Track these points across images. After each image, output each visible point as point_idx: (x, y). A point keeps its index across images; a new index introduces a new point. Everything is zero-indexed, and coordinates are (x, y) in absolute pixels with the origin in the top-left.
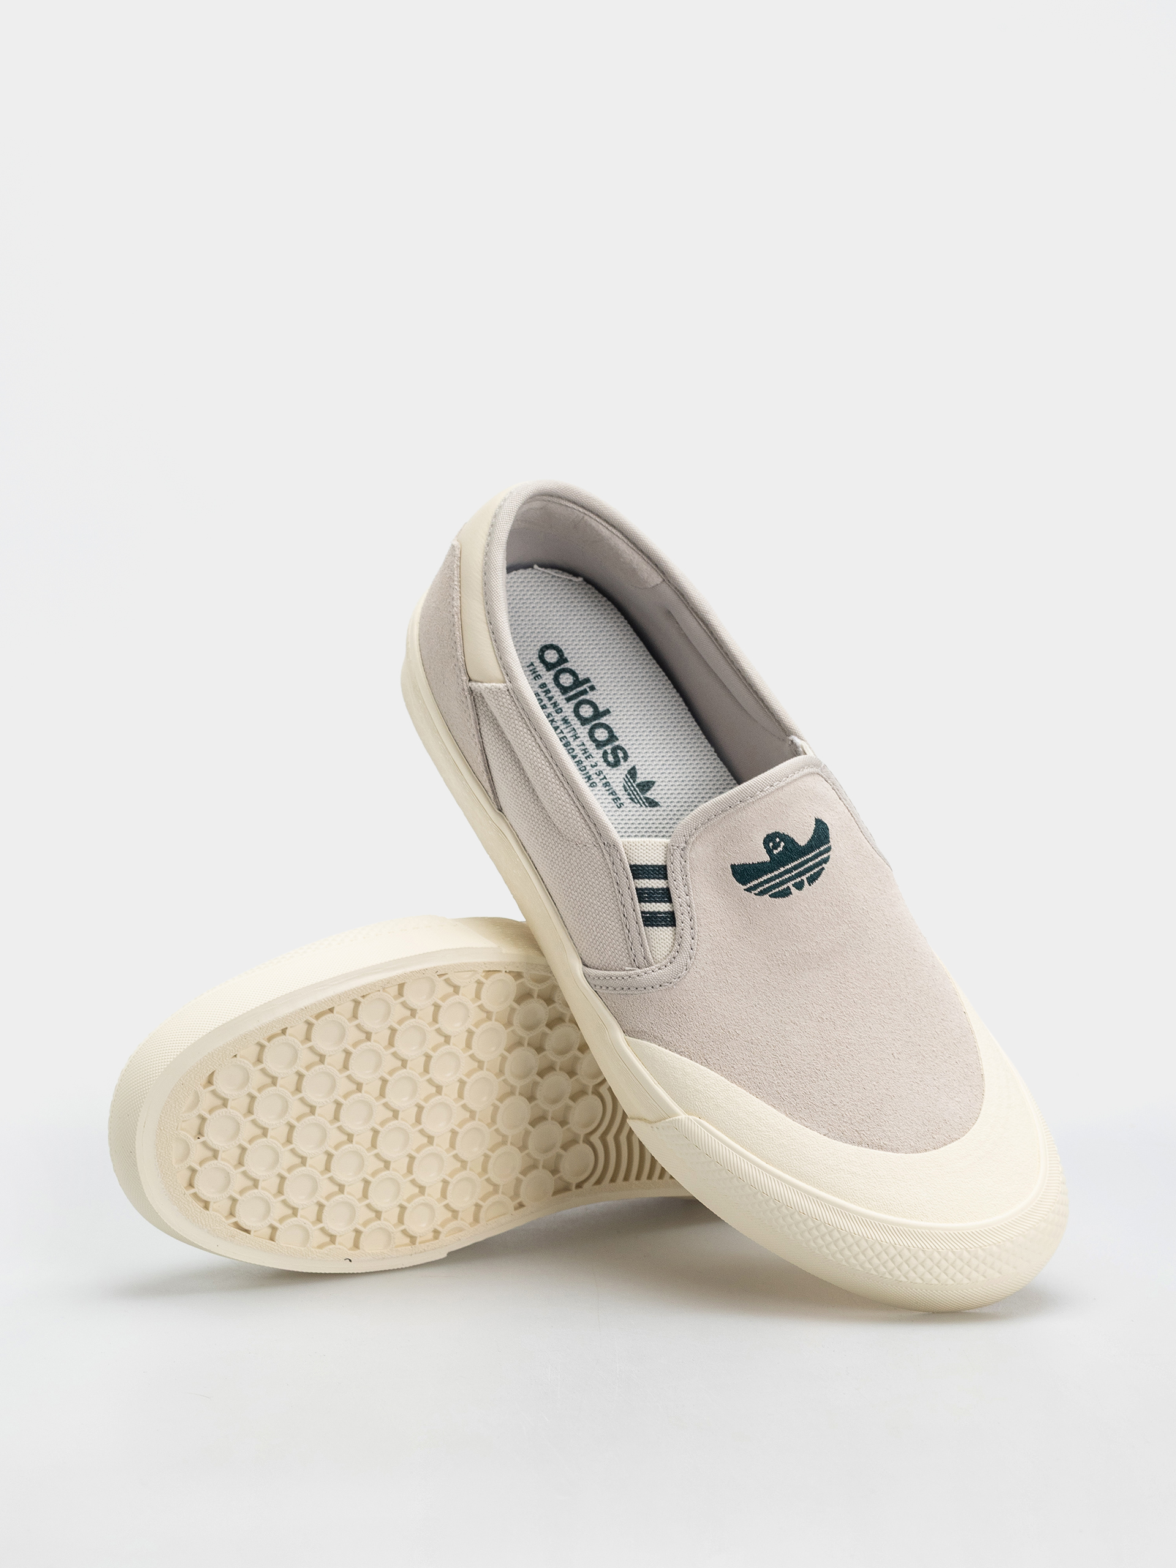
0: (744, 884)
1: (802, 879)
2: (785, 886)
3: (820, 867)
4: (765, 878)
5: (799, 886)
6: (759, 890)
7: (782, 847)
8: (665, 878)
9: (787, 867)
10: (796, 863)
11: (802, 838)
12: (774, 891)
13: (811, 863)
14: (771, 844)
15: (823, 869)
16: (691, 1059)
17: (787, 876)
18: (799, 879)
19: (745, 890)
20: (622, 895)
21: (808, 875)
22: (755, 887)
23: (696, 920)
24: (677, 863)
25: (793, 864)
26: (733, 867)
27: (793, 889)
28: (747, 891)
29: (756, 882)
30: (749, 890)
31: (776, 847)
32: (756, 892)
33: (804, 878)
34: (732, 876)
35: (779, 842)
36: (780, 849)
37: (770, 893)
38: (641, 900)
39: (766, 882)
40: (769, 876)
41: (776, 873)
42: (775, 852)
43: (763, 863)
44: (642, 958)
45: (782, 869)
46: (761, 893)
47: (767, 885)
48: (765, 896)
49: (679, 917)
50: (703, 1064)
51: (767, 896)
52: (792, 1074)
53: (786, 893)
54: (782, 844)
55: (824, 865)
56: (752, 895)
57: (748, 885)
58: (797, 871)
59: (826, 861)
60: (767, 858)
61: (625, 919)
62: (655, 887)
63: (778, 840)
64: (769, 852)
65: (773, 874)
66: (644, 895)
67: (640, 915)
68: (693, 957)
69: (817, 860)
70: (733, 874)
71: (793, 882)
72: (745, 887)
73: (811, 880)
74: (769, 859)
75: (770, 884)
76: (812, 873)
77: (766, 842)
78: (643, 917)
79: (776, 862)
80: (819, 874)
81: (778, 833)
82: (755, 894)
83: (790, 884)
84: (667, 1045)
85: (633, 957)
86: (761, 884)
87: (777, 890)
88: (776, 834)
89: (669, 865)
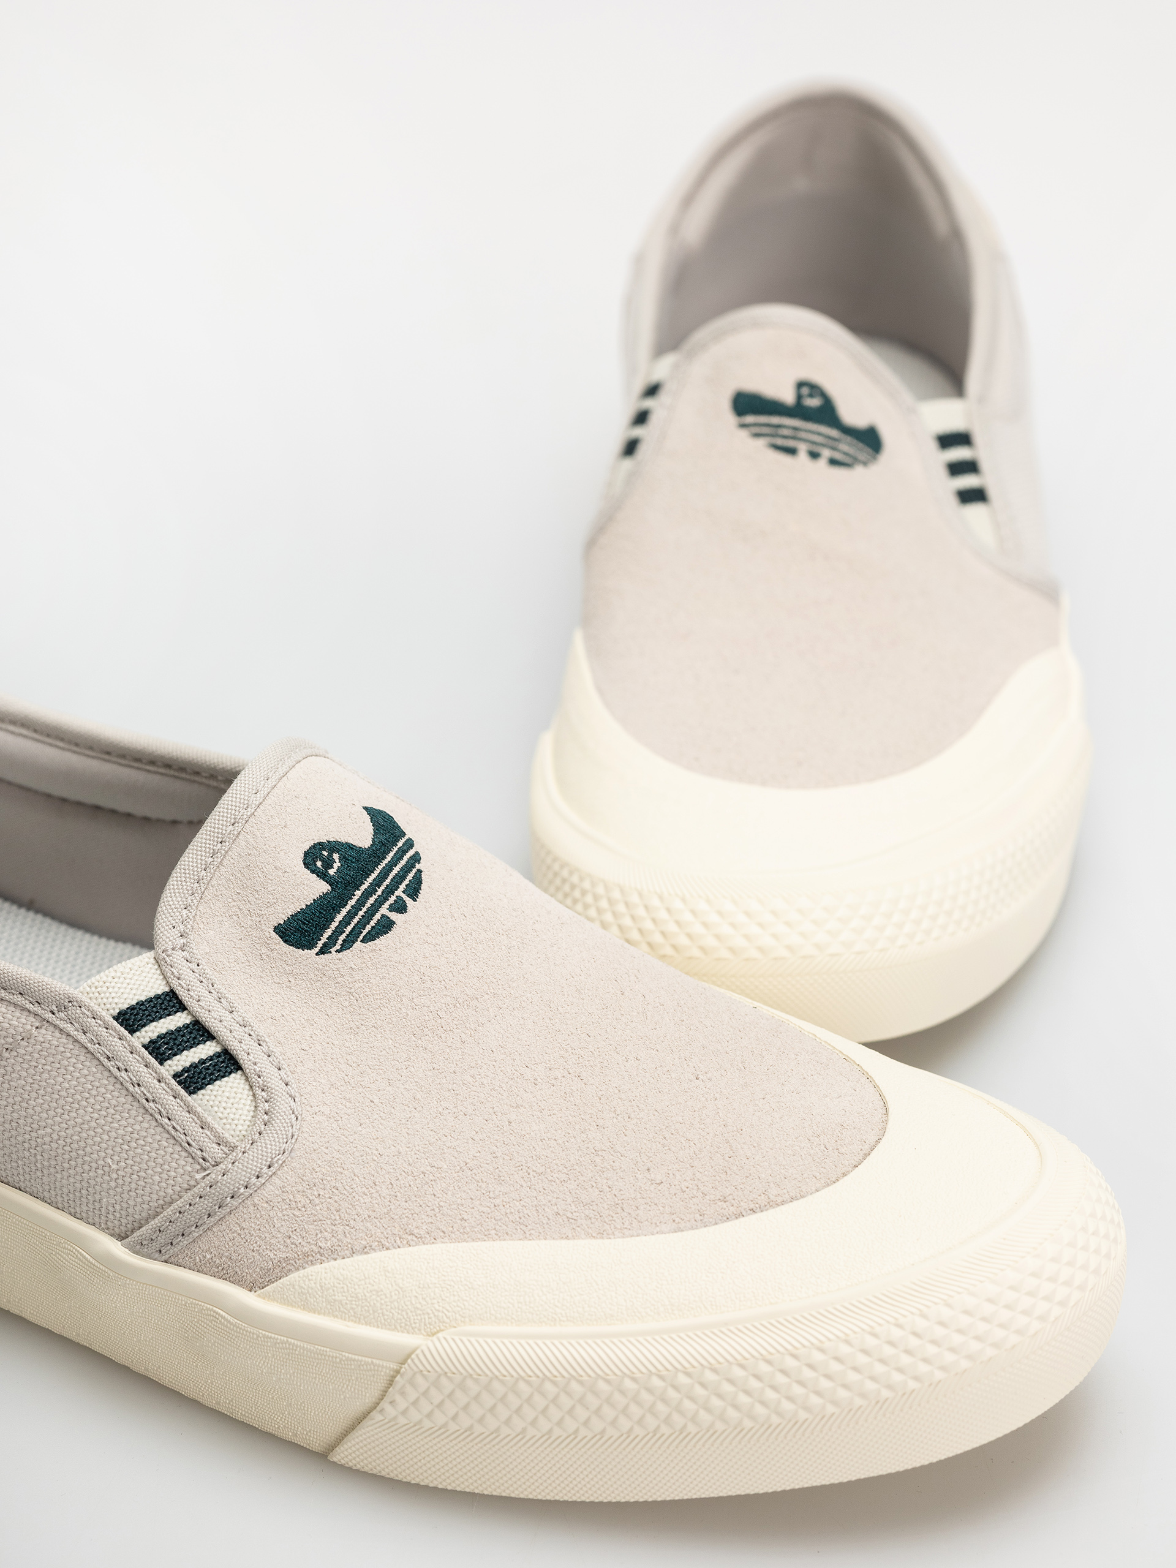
0: (310, 947)
1: (397, 897)
2: (378, 916)
3: (414, 871)
4: (339, 918)
5: (400, 907)
6: (340, 942)
7: (337, 861)
8: (182, 1007)
9: (363, 887)
10: (373, 876)
11: (363, 836)
12: (365, 932)
13: (396, 870)
14: (319, 864)
15: (420, 871)
16: (388, 1249)
17: (371, 900)
18: (392, 899)
19: (317, 954)
20: (126, 1070)
21: (402, 887)
22: (333, 940)
23: (267, 1040)
24: (186, 974)
25: (370, 879)
26: (278, 929)
27: (393, 916)
28: (323, 953)
29: (328, 933)
30: (323, 951)
31: (328, 864)
32: (338, 947)
33: (399, 892)
34: (285, 944)
35: (330, 855)
36: (337, 865)
37: (361, 937)
38: (162, 1059)
39: (345, 922)
40: (344, 911)
41: (352, 902)
42: (332, 872)
43: (323, 897)
44: (215, 1146)
45: (358, 893)
46: (347, 945)
47: (349, 928)
48: (355, 945)
49: (239, 1050)
50: (411, 1243)
51: (358, 945)
52: (564, 1177)
53: (386, 926)
54: (336, 856)
55: (418, 866)
56: (333, 954)
57: (320, 944)
58: (382, 888)
59: (416, 858)
60: (324, 887)
61: (151, 1104)
62: (173, 1028)
63: (325, 853)
64: (323, 875)
65: (348, 907)
66: (161, 1050)
67: (173, 1082)
68: (297, 1095)
69: (403, 862)
70: (285, 941)
71: (387, 905)
72: (317, 950)
73: (414, 891)
74: (329, 888)
75: (352, 925)
76: (406, 882)
77: (306, 865)
78: (180, 1083)
79: (342, 888)
80: (418, 882)
81: (320, 844)
82: (337, 951)
83: (384, 910)
84: (333, 1254)
85: (199, 1153)
86: (339, 931)
87: (368, 928)
88: (318, 847)
89: (175, 983)
